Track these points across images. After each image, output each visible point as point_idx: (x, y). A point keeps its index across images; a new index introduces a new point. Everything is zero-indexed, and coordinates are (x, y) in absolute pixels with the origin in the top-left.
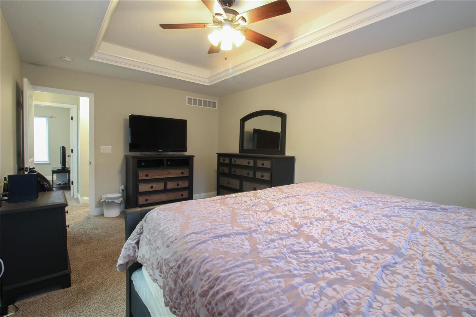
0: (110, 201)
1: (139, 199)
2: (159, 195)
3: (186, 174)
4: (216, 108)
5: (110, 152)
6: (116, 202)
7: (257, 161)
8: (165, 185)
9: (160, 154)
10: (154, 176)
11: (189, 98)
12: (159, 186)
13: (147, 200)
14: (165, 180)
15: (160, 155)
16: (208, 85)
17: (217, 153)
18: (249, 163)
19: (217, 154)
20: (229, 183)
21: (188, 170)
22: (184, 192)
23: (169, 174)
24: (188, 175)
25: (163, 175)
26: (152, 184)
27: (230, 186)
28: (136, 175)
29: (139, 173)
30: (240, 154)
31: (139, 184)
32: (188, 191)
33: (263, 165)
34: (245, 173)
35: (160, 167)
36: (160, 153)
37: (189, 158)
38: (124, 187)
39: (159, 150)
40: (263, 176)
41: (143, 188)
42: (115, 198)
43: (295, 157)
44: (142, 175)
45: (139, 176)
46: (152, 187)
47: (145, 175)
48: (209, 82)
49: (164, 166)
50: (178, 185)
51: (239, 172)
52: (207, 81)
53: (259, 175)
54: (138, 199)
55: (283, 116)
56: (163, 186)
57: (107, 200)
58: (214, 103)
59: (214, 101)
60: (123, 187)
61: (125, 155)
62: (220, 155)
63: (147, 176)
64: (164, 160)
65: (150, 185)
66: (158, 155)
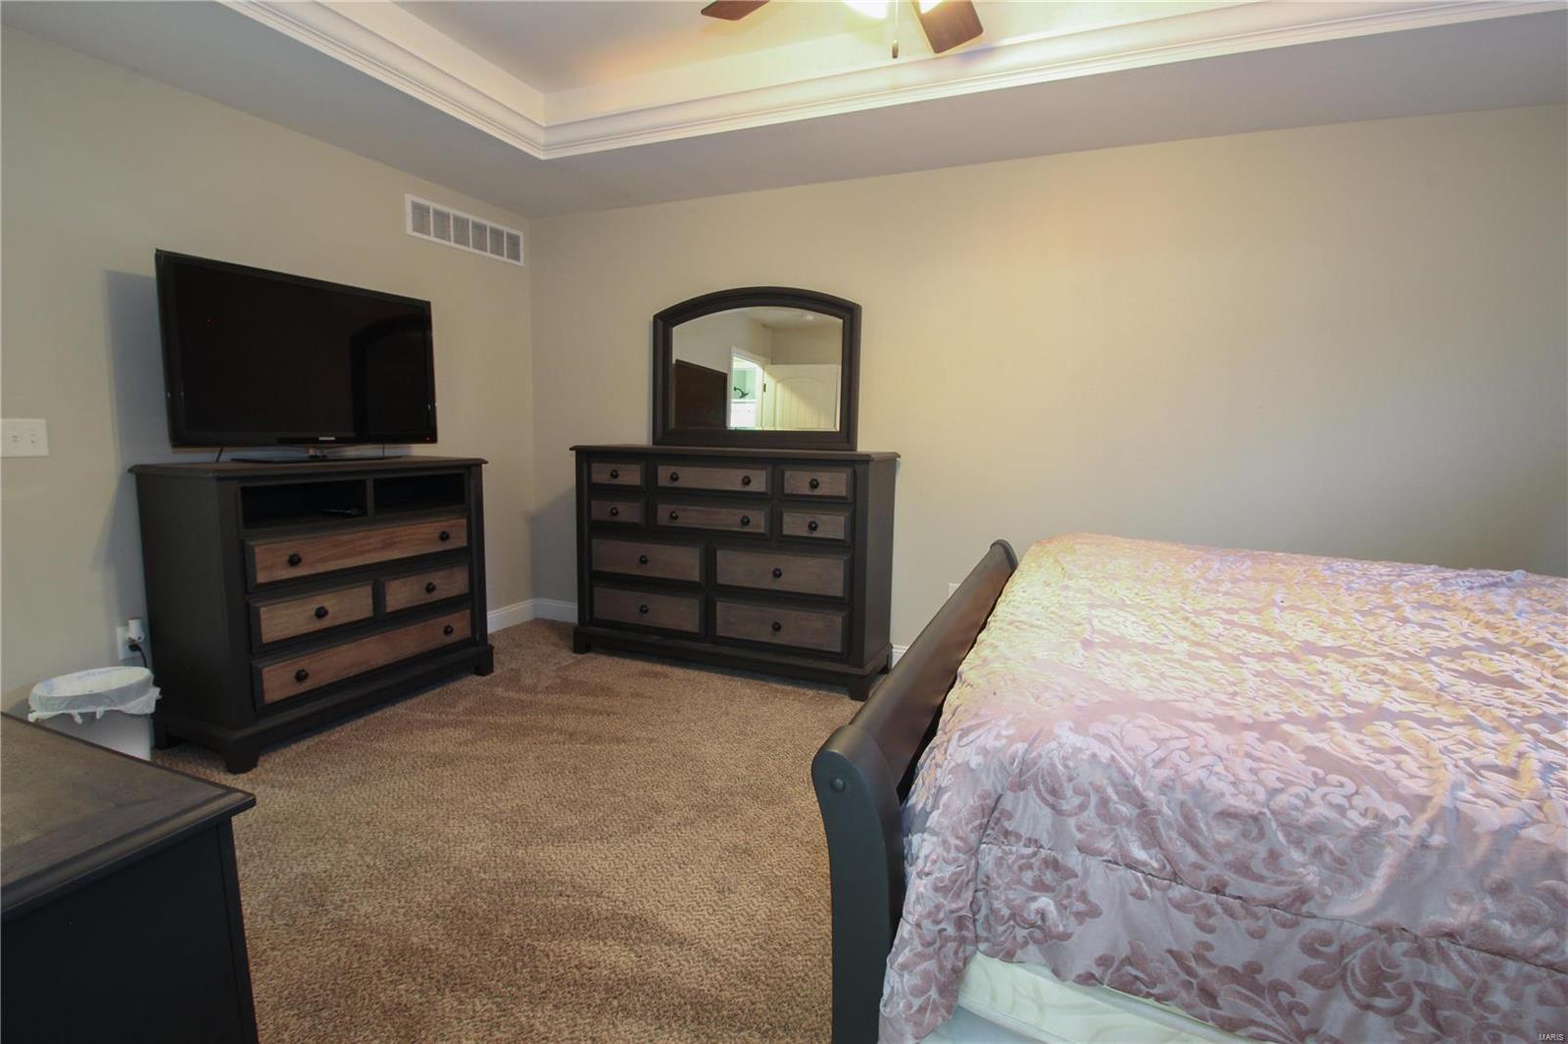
0: (100, 711)
1: (265, 676)
2: (353, 645)
3: (459, 540)
4: (521, 263)
5: (42, 449)
6: (133, 712)
7: (788, 474)
8: (378, 598)
9: (324, 456)
10: (323, 560)
11: (416, 207)
12: (350, 605)
13: (301, 677)
14: (376, 575)
15: (324, 459)
16: (542, 156)
17: (572, 446)
18: (747, 481)
19: (574, 452)
20: (645, 562)
21: (464, 521)
22: (454, 616)
23: (388, 545)
24: (465, 544)
25: (362, 553)
26: (319, 598)
27: (652, 571)
28: (243, 562)
29: (257, 550)
30: (655, 447)
31: (258, 605)
32: (468, 612)
33: (814, 485)
34: (728, 518)
35: (349, 516)
36: (326, 452)
37: (461, 471)
38: (143, 626)
39: (321, 439)
40: (813, 527)
41: (280, 621)
42: (125, 693)
43: (899, 456)
44: (270, 561)
45: (258, 566)
46: (321, 613)
47: (286, 558)
48: (548, 147)
49: (365, 514)
50: (430, 589)
51: (692, 516)
52: (541, 138)
53: (794, 524)
54: (261, 681)
55: (847, 313)
56: (370, 601)
57: (74, 712)
58: (514, 241)
59: (514, 232)
60: (135, 630)
61: (132, 464)
62: (586, 456)
63: (294, 561)
64: (363, 482)
65: (312, 605)
66: (314, 458)
